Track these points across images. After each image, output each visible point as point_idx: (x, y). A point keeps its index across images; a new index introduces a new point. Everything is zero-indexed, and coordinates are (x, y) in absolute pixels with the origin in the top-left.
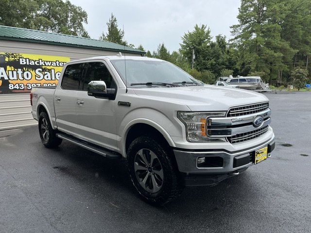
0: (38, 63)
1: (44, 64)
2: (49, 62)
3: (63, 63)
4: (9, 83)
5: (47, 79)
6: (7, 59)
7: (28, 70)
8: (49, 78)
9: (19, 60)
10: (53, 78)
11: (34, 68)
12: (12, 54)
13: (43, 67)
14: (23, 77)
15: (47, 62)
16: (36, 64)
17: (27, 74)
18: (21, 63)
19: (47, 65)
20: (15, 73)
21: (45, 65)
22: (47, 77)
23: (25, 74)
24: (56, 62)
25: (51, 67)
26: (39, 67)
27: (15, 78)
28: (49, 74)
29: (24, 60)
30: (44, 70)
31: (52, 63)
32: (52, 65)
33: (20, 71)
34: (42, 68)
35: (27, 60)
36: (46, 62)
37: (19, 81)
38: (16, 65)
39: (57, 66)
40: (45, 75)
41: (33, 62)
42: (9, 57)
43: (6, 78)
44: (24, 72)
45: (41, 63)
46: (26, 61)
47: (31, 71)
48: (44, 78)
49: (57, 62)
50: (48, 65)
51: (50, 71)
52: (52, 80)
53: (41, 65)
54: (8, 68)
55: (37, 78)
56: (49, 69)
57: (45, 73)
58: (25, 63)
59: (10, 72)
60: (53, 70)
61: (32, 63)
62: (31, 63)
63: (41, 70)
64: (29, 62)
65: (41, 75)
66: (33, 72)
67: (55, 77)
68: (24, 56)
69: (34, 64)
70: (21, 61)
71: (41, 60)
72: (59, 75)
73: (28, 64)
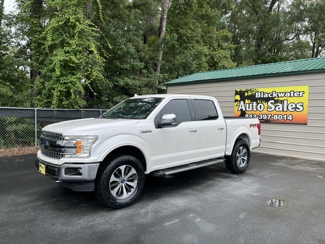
0: (272, 95)
1: (277, 96)
2: (283, 93)
3: (299, 92)
4: (246, 114)
5: (279, 110)
6: (246, 94)
7: (261, 103)
8: (281, 109)
9: (255, 94)
10: (285, 109)
11: (267, 100)
12: (251, 90)
13: (276, 99)
14: (257, 109)
15: (280, 93)
16: (270, 96)
17: (261, 106)
18: (257, 97)
19: (280, 96)
20: (251, 105)
21: (278, 97)
22: (279, 108)
23: (259, 105)
25: (285, 98)
26: (272, 99)
27: (251, 109)
28: (281, 106)
29: (260, 93)
30: (276, 102)
32: (286, 95)
33: (255, 104)
34: (274, 100)
35: (262, 93)
37: (253, 112)
38: (253, 98)
39: (291, 96)
40: (277, 106)
41: (267, 95)
42: (248, 92)
43: (244, 110)
44: (258, 104)
46: (261, 95)
47: (264, 103)
48: (275, 109)
49: (292, 93)
50: (281, 97)
51: (282, 102)
52: (283, 111)
53: (274, 96)
54: (247, 101)
55: (268, 110)
56: (281, 101)
57: (277, 104)
58: (260, 96)
59: (248, 105)
60: (285, 102)
62: (264, 96)
63: (273, 101)
64: (264, 95)
65: (273, 107)
66: (266, 104)
67: (287, 108)
68: (260, 90)
69: (267, 97)
70: (257, 95)
71: (274, 92)
72: (292, 106)
73: (262, 97)
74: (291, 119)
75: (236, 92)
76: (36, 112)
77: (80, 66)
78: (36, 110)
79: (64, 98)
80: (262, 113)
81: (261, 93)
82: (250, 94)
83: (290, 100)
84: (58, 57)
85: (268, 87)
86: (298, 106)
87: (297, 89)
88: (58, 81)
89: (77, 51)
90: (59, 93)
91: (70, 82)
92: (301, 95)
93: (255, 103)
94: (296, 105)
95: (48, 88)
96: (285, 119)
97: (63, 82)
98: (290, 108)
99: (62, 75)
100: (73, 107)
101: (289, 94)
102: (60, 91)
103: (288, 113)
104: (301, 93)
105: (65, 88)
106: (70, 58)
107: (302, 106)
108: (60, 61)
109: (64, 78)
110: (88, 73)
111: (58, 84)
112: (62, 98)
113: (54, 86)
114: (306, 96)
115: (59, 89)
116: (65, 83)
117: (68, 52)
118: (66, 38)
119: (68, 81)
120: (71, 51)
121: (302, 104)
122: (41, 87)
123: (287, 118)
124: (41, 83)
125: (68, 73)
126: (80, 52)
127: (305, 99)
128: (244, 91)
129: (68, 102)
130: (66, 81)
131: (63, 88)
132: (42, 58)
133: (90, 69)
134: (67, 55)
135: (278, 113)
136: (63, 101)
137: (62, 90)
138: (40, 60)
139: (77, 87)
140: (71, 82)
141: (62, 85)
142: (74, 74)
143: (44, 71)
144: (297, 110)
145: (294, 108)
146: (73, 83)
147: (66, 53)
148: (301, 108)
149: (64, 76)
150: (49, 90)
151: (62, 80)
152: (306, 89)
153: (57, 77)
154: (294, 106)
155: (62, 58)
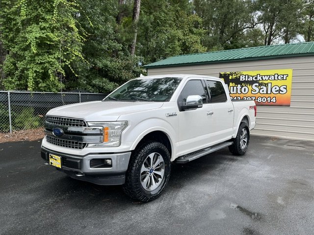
0: (256, 78)
1: (261, 79)
2: (267, 76)
3: (283, 75)
5: (263, 93)
6: (230, 78)
7: (246, 86)
8: (265, 92)
9: (240, 77)
10: (269, 92)
11: (252, 83)
12: (235, 73)
13: (260, 82)
14: (241, 92)
15: (265, 76)
16: (254, 79)
17: (245, 89)
18: (241, 80)
19: (264, 79)
20: (235, 88)
21: (263, 80)
22: (263, 91)
24: (274, 76)
25: (269, 81)
26: (256, 82)
27: (235, 92)
28: (265, 88)
30: (261, 84)
31: (269, 77)
32: (270, 78)
33: (239, 87)
34: (259, 83)
35: (247, 76)
36: (263, 77)
37: (237, 95)
38: (237, 81)
39: (275, 79)
40: (261, 89)
42: (232, 75)
44: (242, 87)
45: (259, 78)
46: (245, 78)
47: (249, 86)
48: (259, 92)
49: (276, 76)
50: (266, 80)
51: (266, 85)
52: (267, 93)
53: (258, 79)
54: (231, 84)
55: (253, 92)
57: (261, 87)
58: (244, 79)
59: (232, 88)
60: (269, 85)
61: (251, 79)
62: (249, 79)
63: (257, 84)
64: (248, 78)
65: (257, 90)
66: (250, 87)
67: (271, 91)
68: (245, 73)
69: (251, 80)
70: (241, 78)
71: (258, 75)
72: (276, 88)
73: (247, 80)
74: (274, 101)
75: (221, 75)
76: (9, 96)
77: (58, 44)
78: (9, 94)
79: (41, 80)
80: (247, 95)
81: (245, 76)
82: (234, 77)
83: (274, 83)
84: (34, 34)
85: (253, 70)
86: (282, 89)
87: (281, 72)
88: (32, 60)
89: (54, 27)
90: (35, 75)
91: (47, 62)
92: (285, 78)
93: (239, 85)
94: (280, 88)
95: (21, 68)
96: (269, 101)
97: (39, 62)
98: (274, 90)
99: (38, 55)
100: (50, 89)
101: (273, 77)
102: (36, 72)
103: (272, 95)
104: (285, 76)
105: (41, 69)
106: (46, 35)
107: (286, 89)
108: (36, 38)
109: (40, 57)
110: (68, 52)
111: (32, 64)
112: (38, 80)
113: (28, 67)
114: (290, 79)
115: (34, 69)
116: (41, 63)
117: (44, 28)
118: (42, 13)
119: (45, 61)
120: (48, 27)
121: (285, 87)
122: (12, 67)
123: (270, 100)
124: (11, 63)
125: (44, 52)
126: (58, 29)
127: (288, 82)
128: (228, 74)
129: (44, 85)
130: (42, 61)
131: (39, 69)
132: (11, 35)
133: (69, 49)
134: (43, 32)
135: (262, 96)
136: (39, 84)
137: (38, 70)
138: (10, 37)
139: (56, 68)
140: (49, 62)
141: (38, 66)
142: (50, 54)
143: (16, 49)
144: (281, 92)
145: (278, 91)
146: (51, 63)
147: (41, 29)
148: (285, 91)
149: (40, 55)
150: (23, 71)
151: (38, 59)
152: (289, 72)
153: (31, 57)
154: (278, 89)
155: (38, 35)
